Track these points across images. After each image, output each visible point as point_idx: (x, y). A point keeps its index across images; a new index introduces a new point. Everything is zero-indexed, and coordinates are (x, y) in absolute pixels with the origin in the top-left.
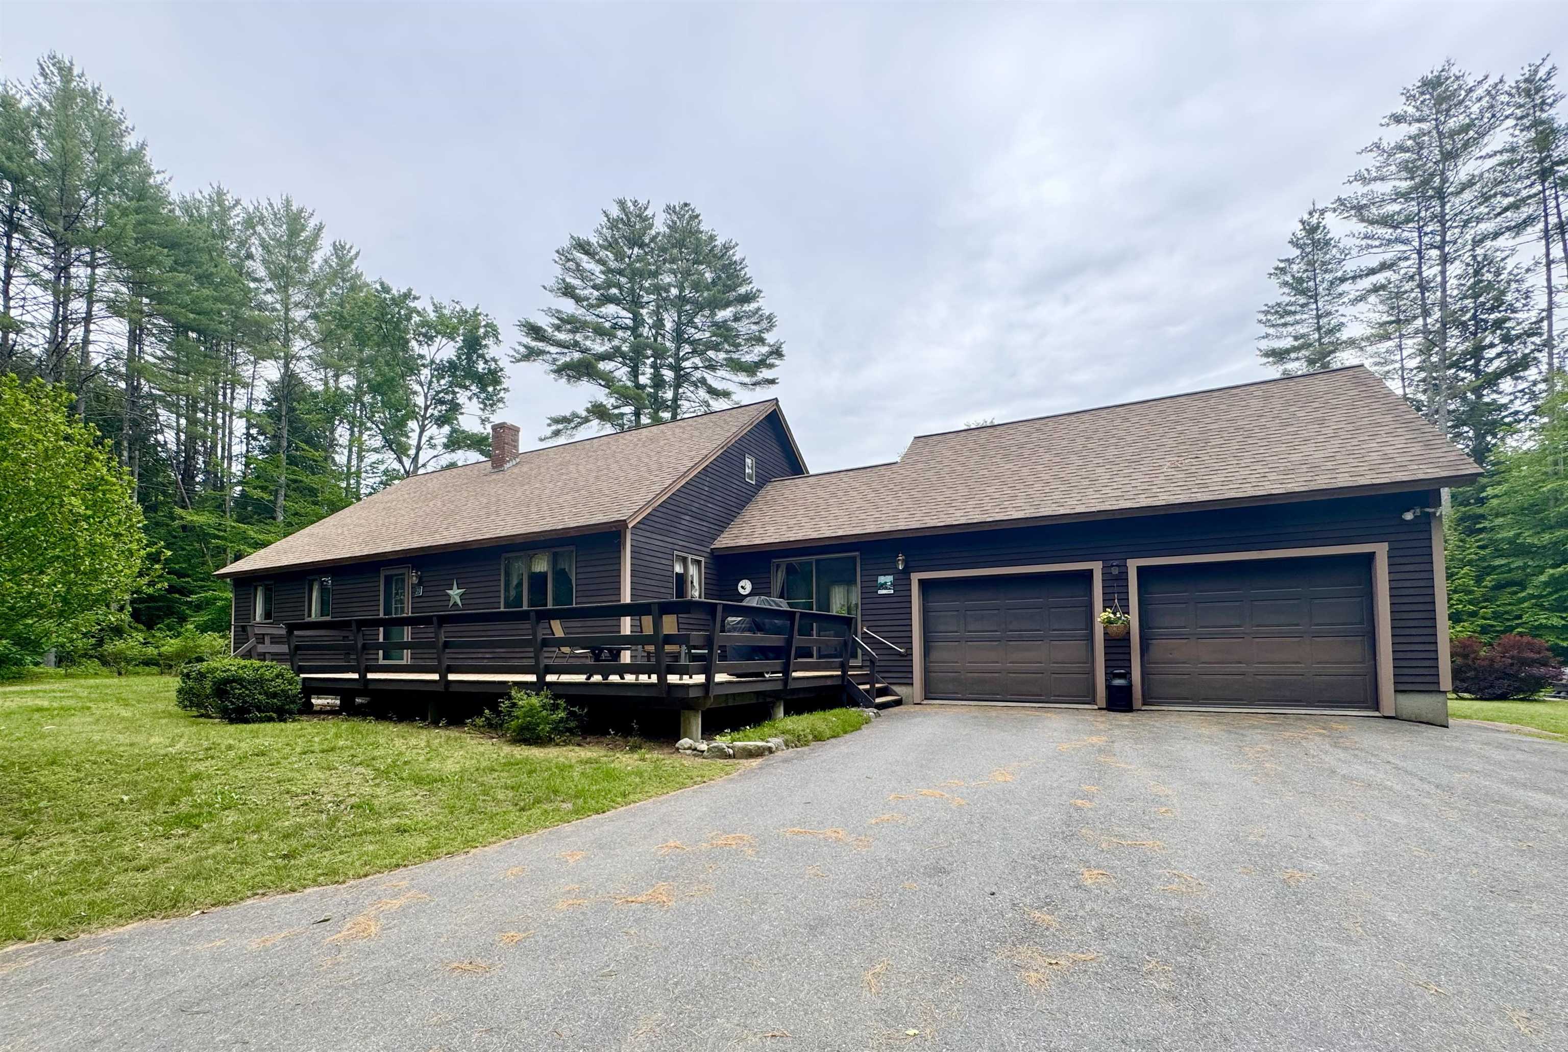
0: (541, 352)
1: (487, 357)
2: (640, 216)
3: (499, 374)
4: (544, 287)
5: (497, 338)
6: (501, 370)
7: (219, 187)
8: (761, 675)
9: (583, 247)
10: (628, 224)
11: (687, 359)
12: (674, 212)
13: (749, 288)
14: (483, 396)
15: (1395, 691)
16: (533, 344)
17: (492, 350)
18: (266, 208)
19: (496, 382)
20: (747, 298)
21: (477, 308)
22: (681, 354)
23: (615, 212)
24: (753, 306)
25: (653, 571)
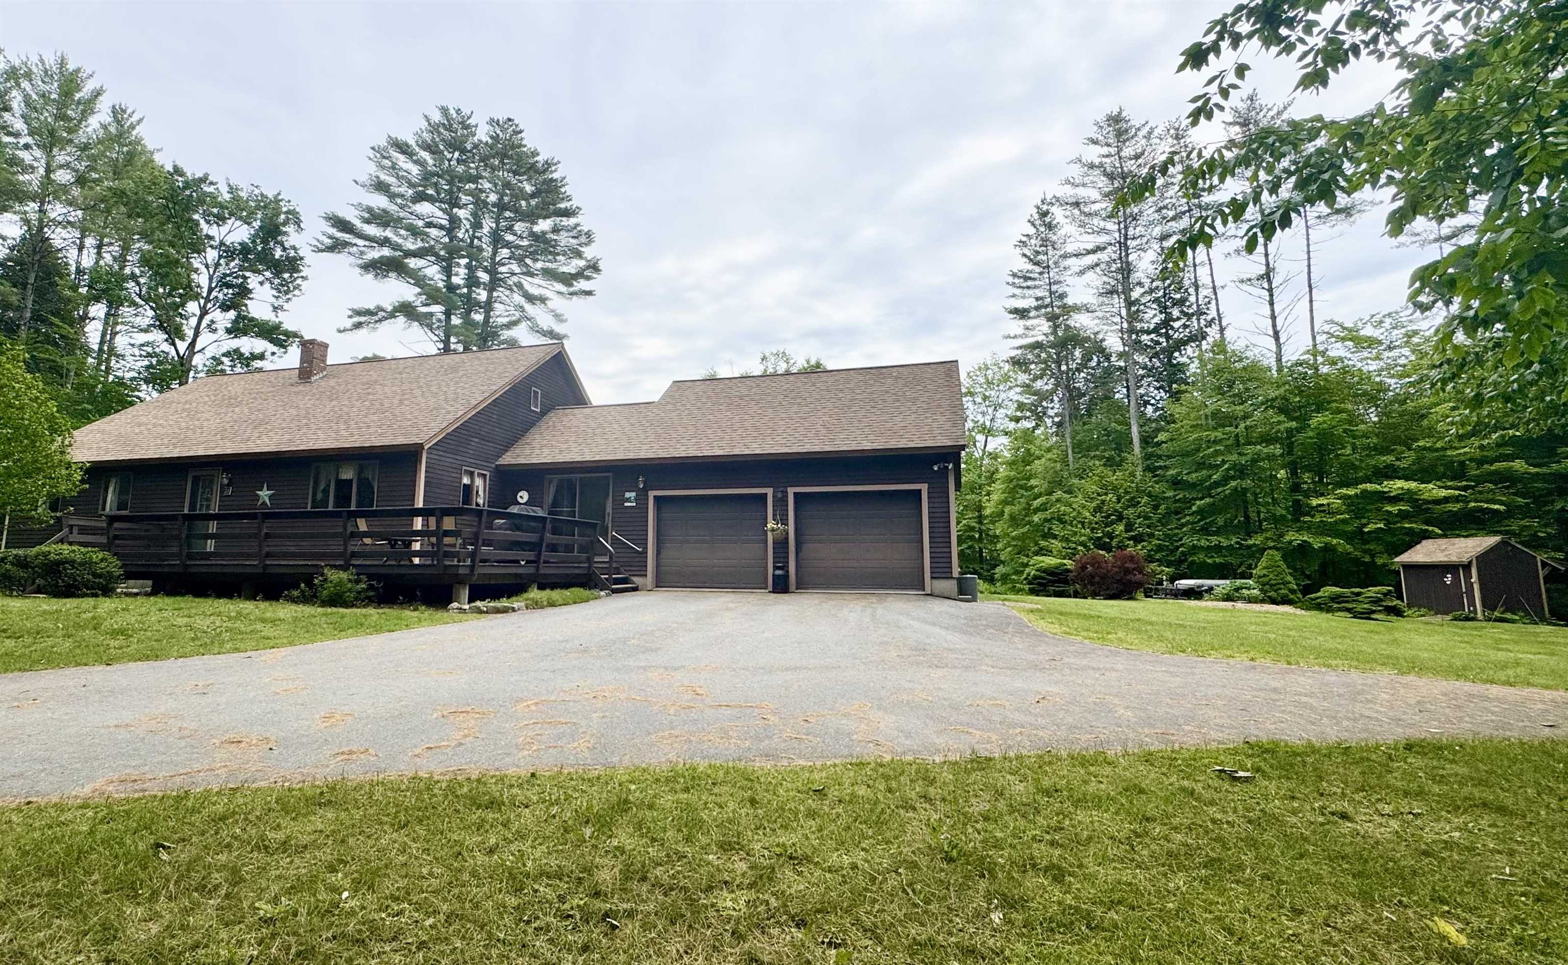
0: (346, 244)
1: (287, 245)
2: (462, 123)
3: (298, 262)
5: (299, 226)
6: (302, 259)
9: (403, 148)
10: (449, 128)
11: (504, 265)
12: (498, 124)
13: (568, 204)
14: (277, 281)
16: (339, 235)
17: (293, 238)
18: (36, 64)
19: (294, 269)
20: (567, 213)
21: (279, 194)
22: (498, 259)
23: (437, 117)
24: (572, 221)
25: (443, 482)
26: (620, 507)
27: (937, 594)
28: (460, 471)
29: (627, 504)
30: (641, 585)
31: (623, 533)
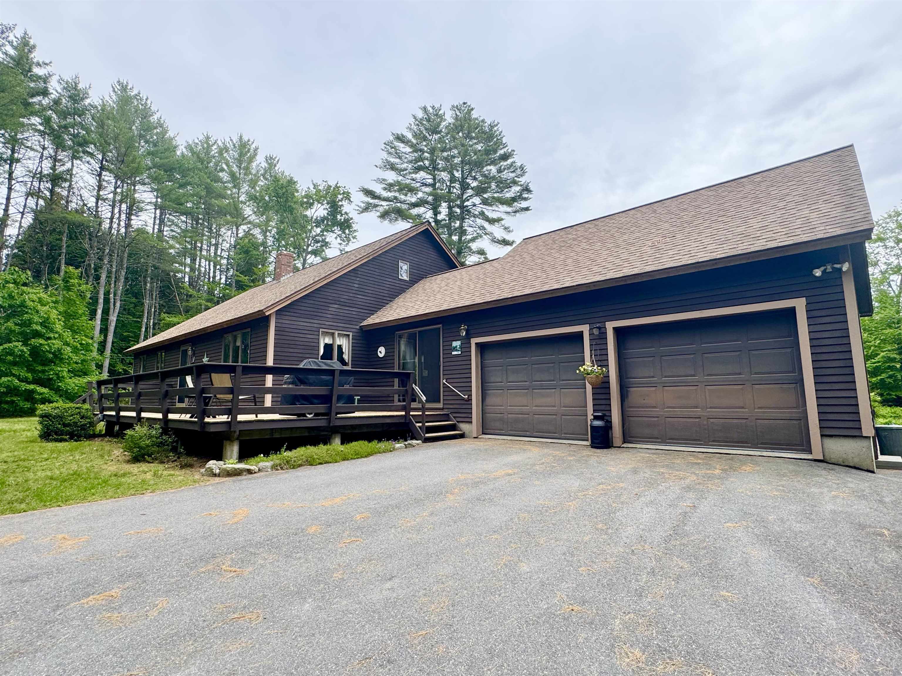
0: (375, 206)
1: (343, 212)
2: (437, 115)
3: (351, 222)
4: (376, 166)
5: (350, 201)
6: (352, 219)
7: (207, 135)
8: (304, 415)
9: (400, 138)
11: (468, 200)
12: (457, 109)
13: (505, 150)
14: (343, 236)
15: (822, 436)
16: (369, 201)
17: (346, 207)
18: (229, 143)
19: (349, 227)
20: (505, 157)
21: (337, 183)
22: (464, 197)
23: (420, 114)
24: (509, 161)
25: (298, 343)
26: (449, 356)
27: (833, 461)
28: (316, 333)
29: (454, 353)
30: (467, 433)
31: (452, 381)
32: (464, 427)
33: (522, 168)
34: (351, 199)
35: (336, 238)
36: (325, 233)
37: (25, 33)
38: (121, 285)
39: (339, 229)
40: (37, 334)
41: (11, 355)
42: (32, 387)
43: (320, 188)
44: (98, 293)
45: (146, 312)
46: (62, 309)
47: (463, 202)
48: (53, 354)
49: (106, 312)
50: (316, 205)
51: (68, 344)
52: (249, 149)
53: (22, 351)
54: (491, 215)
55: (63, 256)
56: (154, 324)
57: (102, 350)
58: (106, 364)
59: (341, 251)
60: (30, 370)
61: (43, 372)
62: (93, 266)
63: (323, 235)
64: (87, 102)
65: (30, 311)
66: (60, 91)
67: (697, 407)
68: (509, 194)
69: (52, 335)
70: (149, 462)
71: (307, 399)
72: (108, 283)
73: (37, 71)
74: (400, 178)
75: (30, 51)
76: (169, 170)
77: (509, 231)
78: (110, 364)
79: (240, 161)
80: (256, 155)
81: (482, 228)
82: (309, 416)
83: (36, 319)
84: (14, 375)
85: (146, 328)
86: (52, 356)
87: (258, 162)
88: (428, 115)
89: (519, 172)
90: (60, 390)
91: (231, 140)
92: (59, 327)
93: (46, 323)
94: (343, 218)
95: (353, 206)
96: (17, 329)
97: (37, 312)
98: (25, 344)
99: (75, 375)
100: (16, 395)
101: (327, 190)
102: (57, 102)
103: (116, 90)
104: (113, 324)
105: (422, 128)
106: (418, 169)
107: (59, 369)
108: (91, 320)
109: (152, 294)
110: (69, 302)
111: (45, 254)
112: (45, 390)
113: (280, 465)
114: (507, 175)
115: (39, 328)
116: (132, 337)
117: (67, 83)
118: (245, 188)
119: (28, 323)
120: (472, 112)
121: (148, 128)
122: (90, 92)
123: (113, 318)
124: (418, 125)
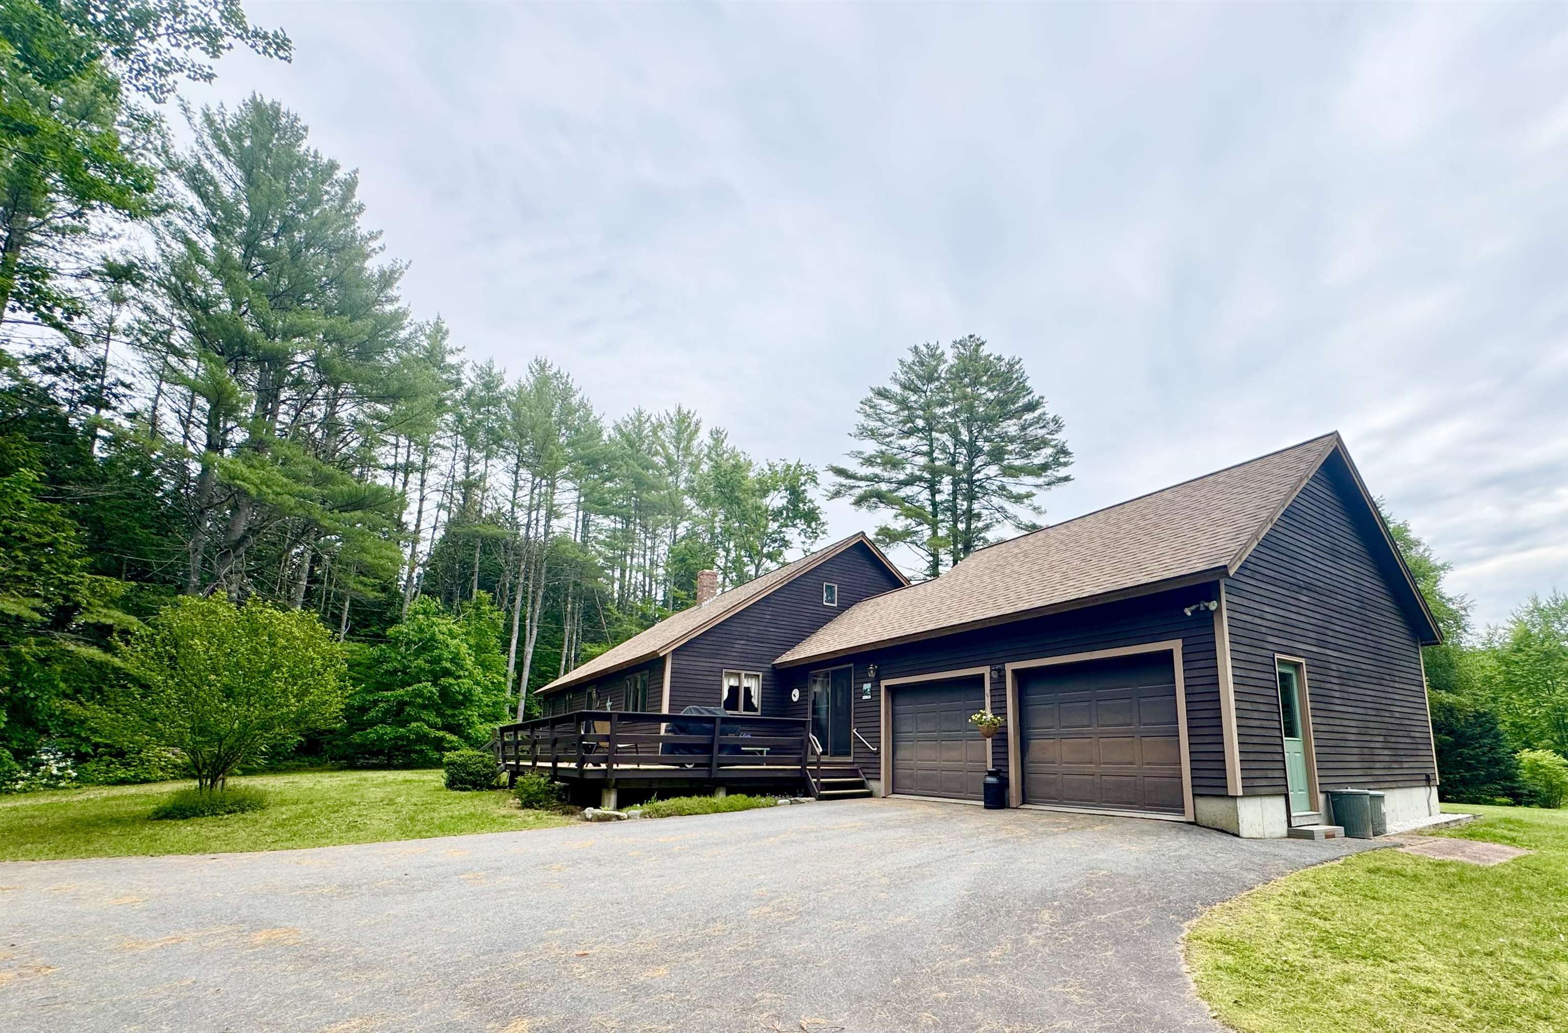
0: (846, 488)
1: (807, 499)
2: (933, 356)
4: (849, 435)
7: (639, 408)
8: (684, 765)
9: (883, 394)
10: (922, 364)
12: (962, 345)
14: (808, 530)
15: (1194, 795)
16: (843, 482)
20: (1031, 407)
25: (697, 686)
26: (860, 700)
27: (1204, 823)
28: (719, 674)
29: (865, 697)
30: (875, 791)
31: (863, 730)
32: (873, 785)
33: (1055, 420)
34: (818, 481)
35: (800, 534)
36: (784, 529)
37: (439, 318)
38: (538, 607)
39: (803, 522)
40: (447, 673)
41: (420, 697)
42: (441, 734)
43: (777, 469)
44: (512, 619)
45: (567, 640)
46: (472, 641)
47: (972, 475)
48: (463, 695)
49: (521, 642)
50: (772, 494)
51: (477, 683)
52: (689, 424)
53: (431, 692)
54: (1016, 490)
55: (476, 577)
56: (576, 656)
57: (516, 689)
58: (521, 707)
59: (805, 552)
60: (440, 714)
61: (453, 716)
62: (508, 585)
63: (781, 532)
64: (502, 388)
65: (439, 645)
66: (473, 379)
67: (1091, 763)
68: (1038, 459)
69: (462, 673)
70: (536, 809)
71: (688, 748)
72: (524, 605)
73: (450, 360)
74: (884, 448)
75: (443, 338)
76: (592, 463)
77: (1040, 513)
78: (526, 707)
79: (678, 440)
80: (696, 431)
81: (1001, 509)
82: (689, 766)
83: (446, 655)
84: (424, 720)
85: (567, 661)
86: (461, 697)
87: (699, 440)
88: (920, 358)
89: (1052, 426)
90: (470, 738)
91: (667, 414)
92: (469, 662)
93: (455, 659)
94: (806, 508)
95: (820, 490)
96: (427, 666)
97: (447, 646)
98: (435, 684)
99: (486, 720)
100: (426, 744)
101: (785, 471)
102: (470, 393)
103: (534, 370)
104: (529, 657)
105: (913, 377)
106: (909, 434)
107: (469, 713)
108: (503, 653)
109: (574, 618)
110: (481, 633)
111: (457, 573)
112: (454, 738)
113: (649, 813)
114: (1036, 432)
115: (448, 665)
116: (551, 673)
117: (481, 369)
118: (685, 473)
119: (438, 660)
120: (982, 347)
121: (569, 411)
122: (505, 377)
123: (529, 649)
124: (906, 372)
